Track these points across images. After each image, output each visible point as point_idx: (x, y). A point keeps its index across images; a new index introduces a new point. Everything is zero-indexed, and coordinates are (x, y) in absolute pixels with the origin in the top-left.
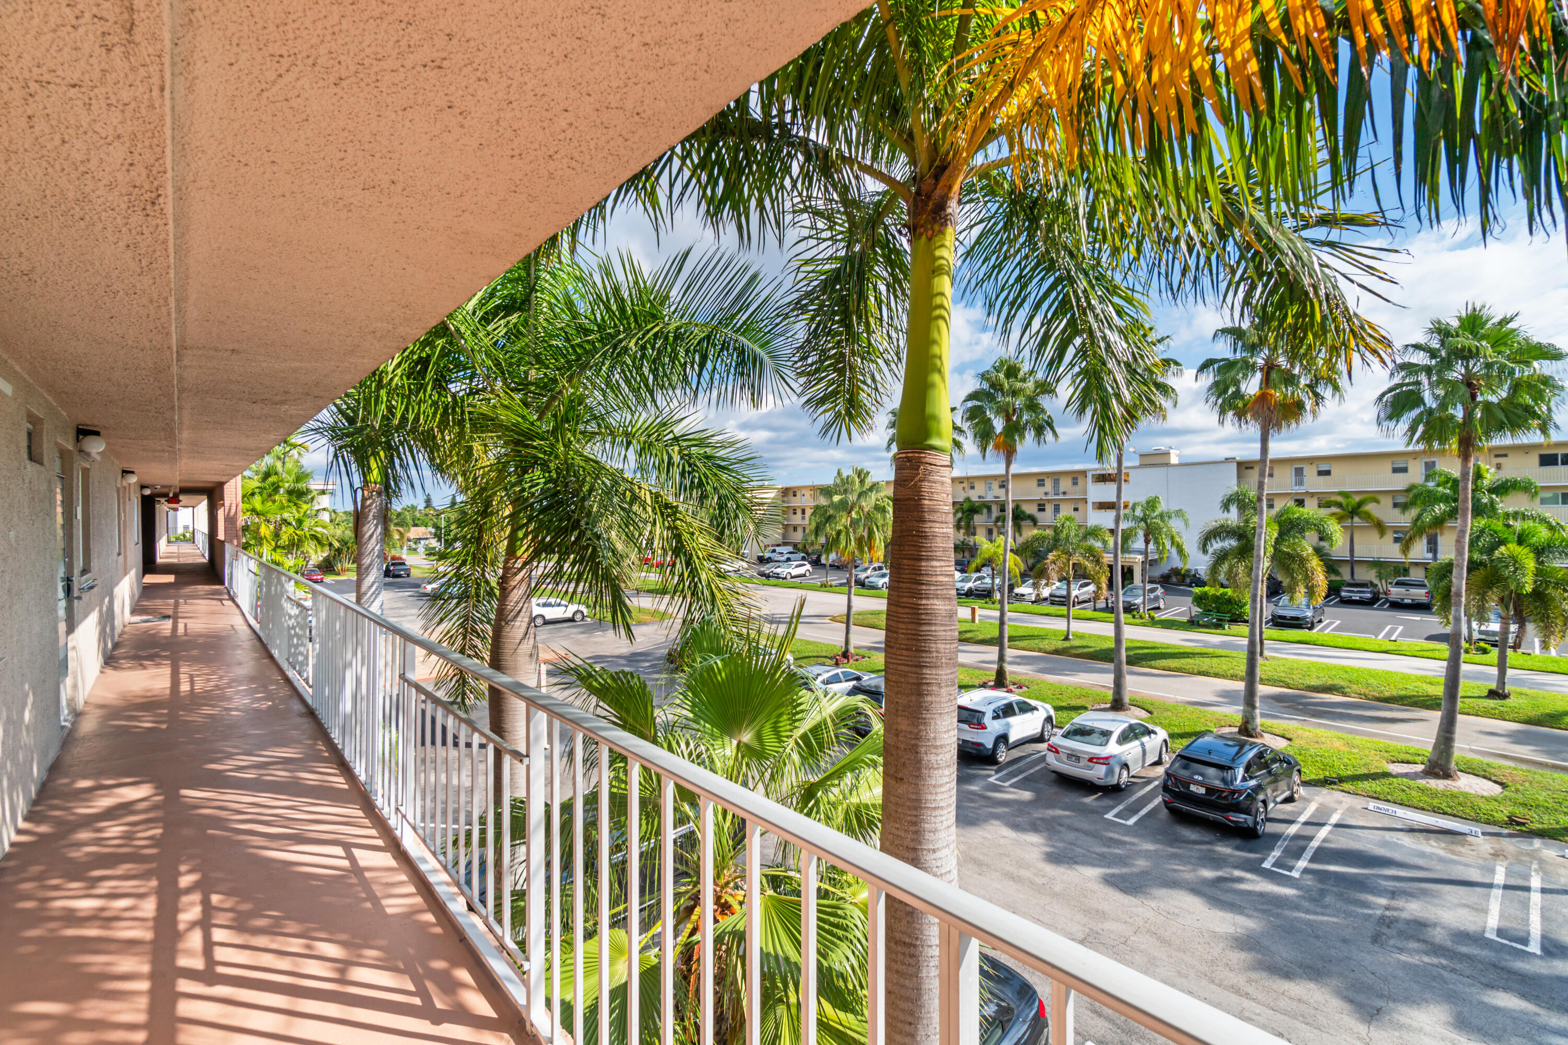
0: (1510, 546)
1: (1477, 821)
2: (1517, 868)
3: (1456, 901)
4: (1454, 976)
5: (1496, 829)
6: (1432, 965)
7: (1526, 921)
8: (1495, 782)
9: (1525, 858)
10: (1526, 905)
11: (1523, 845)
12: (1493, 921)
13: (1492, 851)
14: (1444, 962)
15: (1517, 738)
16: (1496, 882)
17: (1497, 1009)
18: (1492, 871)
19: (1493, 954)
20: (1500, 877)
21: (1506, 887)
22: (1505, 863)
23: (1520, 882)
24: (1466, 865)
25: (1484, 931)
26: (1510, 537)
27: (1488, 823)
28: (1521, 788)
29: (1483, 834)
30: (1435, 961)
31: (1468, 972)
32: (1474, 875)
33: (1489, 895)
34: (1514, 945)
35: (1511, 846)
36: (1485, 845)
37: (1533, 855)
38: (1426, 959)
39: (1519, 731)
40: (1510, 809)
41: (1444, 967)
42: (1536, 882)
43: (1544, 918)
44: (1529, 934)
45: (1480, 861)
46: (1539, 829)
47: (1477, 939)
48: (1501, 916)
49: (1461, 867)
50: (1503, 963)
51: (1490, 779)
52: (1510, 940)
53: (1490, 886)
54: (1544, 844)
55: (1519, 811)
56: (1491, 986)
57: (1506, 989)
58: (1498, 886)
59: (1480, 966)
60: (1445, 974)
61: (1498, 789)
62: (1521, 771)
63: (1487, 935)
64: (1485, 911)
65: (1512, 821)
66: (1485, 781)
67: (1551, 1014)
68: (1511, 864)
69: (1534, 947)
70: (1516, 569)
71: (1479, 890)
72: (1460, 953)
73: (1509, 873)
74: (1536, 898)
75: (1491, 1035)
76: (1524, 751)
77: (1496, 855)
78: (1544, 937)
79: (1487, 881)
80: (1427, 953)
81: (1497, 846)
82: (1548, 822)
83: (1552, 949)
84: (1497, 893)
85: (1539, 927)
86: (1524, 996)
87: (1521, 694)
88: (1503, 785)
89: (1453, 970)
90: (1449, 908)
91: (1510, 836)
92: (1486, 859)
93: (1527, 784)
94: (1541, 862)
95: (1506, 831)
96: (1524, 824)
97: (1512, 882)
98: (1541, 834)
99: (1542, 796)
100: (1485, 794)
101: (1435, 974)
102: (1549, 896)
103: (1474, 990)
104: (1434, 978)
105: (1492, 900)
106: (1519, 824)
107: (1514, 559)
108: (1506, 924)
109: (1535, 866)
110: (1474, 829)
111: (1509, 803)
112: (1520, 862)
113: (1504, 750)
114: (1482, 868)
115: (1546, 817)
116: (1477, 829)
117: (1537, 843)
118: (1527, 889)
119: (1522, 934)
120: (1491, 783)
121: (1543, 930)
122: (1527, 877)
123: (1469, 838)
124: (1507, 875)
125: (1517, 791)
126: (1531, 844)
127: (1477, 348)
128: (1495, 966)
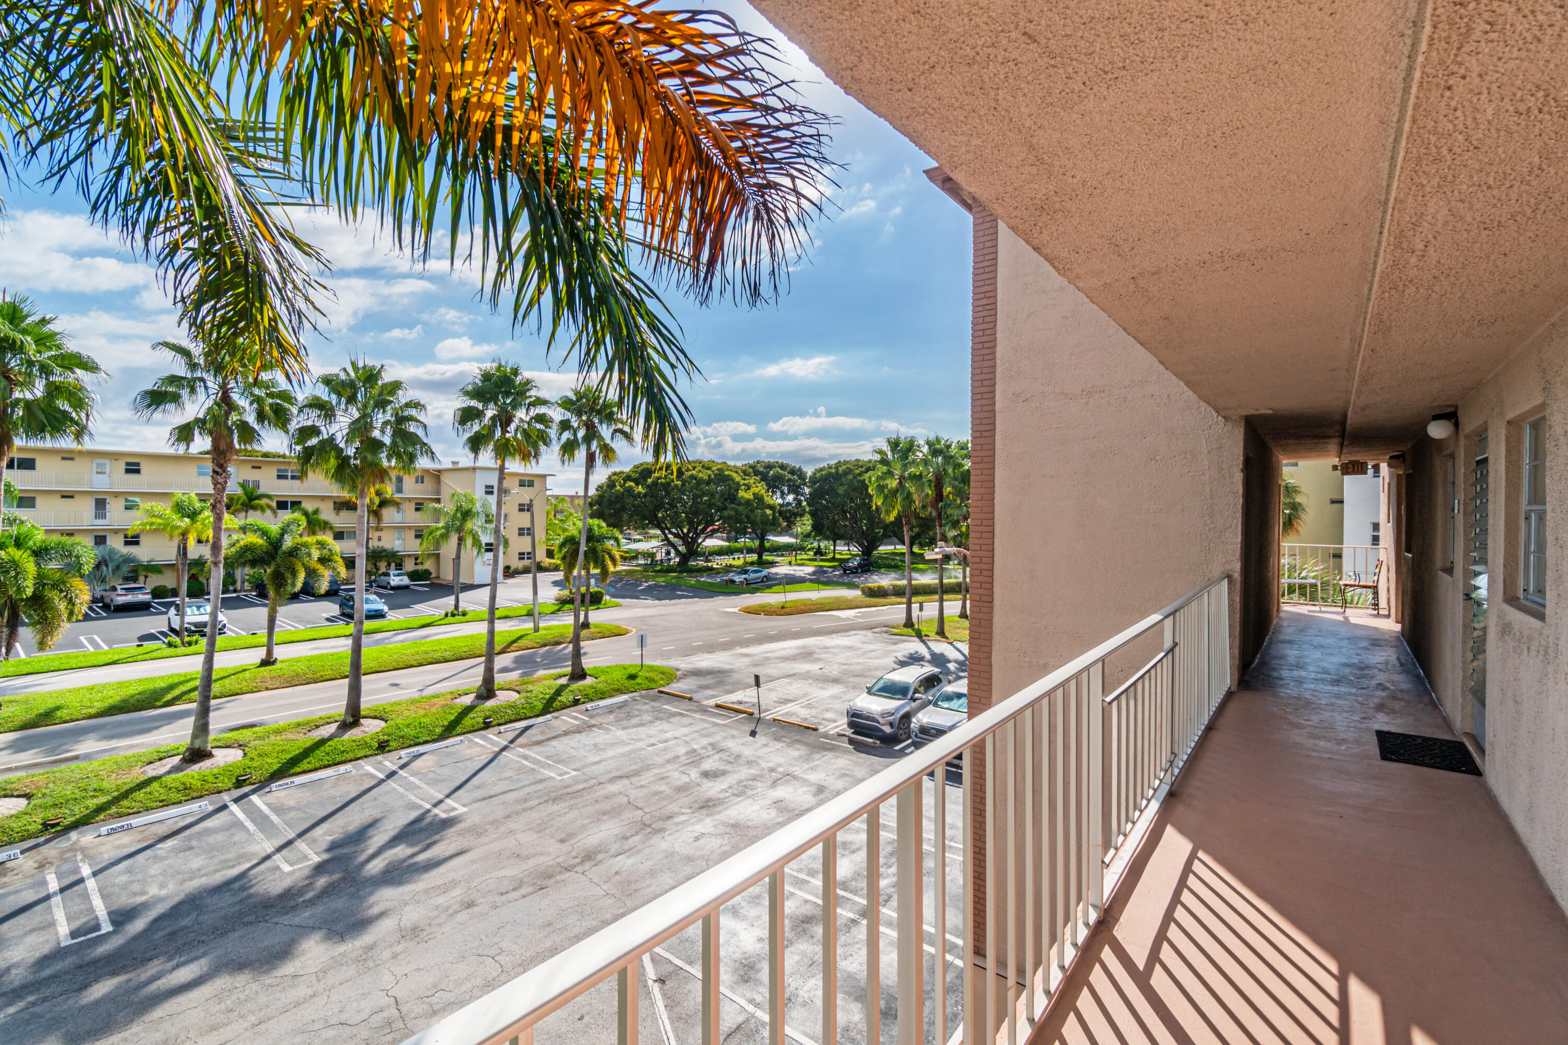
0: (10, 549)
1: (11, 843)
2: (66, 867)
3: (20, 933)
4: (47, 1004)
5: (33, 842)
6: (21, 1011)
7: (91, 909)
8: (19, 796)
9: (68, 855)
10: (86, 896)
11: (63, 844)
12: (63, 929)
13: (36, 865)
14: (31, 998)
15: (16, 747)
16: (51, 891)
17: (97, 1003)
18: (44, 883)
19: (75, 957)
20: (53, 884)
21: (62, 890)
22: (53, 869)
23: (73, 878)
24: (16, 892)
25: (59, 943)
26: (8, 542)
27: (23, 839)
28: (47, 791)
29: (22, 853)
30: (22, 1004)
31: (59, 990)
32: (29, 896)
33: (50, 907)
34: (89, 936)
35: (50, 851)
36: (27, 863)
37: (73, 849)
38: (11, 1010)
39: (17, 739)
40: (42, 815)
41: (33, 1004)
42: (86, 871)
43: (104, 897)
44: (97, 918)
45: (29, 881)
46: (73, 822)
47: (59, 953)
48: (69, 919)
49: (12, 898)
50: (87, 959)
51: (12, 796)
52: (85, 935)
53: (48, 897)
54: (80, 833)
55: (50, 814)
56: (85, 987)
57: (96, 981)
58: (55, 894)
59: (69, 977)
60: (37, 1009)
61: (23, 802)
62: (39, 776)
63: (63, 944)
64: (52, 924)
65: (46, 826)
66: (7, 800)
67: (138, 971)
68: (58, 867)
69: (107, 927)
70: (18, 574)
71: (38, 908)
72: (45, 979)
73: (59, 876)
74: (91, 884)
75: (102, 1029)
76: (27, 757)
77: (41, 866)
78: (109, 914)
79: (43, 894)
80: (10, 1004)
81: (39, 858)
82: (79, 811)
83: (120, 919)
84: (57, 900)
85: (103, 907)
86: (114, 974)
87: (11, 702)
88: (28, 796)
89: (44, 1000)
90: (16, 944)
91: (47, 841)
92: (33, 876)
93: (51, 785)
94: (83, 850)
95: (42, 839)
96: (58, 824)
97: (66, 882)
98: (75, 826)
99: (68, 791)
100: (13, 812)
101: (28, 1017)
102: (100, 876)
103: (70, 1002)
104: (28, 1022)
105: (55, 910)
106: (53, 826)
107: (15, 564)
108: (77, 924)
109: (79, 857)
110: (12, 853)
111: (39, 810)
112: (66, 860)
113: (10, 762)
114: (33, 886)
115: (76, 809)
116: (15, 851)
117: (74, 835)
118: (82, 880)
119: (93, 923)
120: (14, 799)
121: (106, 908)
122: (77, 870)
123: (9, 864)
124: (58, 879)
125: (44, 795)
126: (69, 839)
127: (22, 342)
128: (81, 967)
